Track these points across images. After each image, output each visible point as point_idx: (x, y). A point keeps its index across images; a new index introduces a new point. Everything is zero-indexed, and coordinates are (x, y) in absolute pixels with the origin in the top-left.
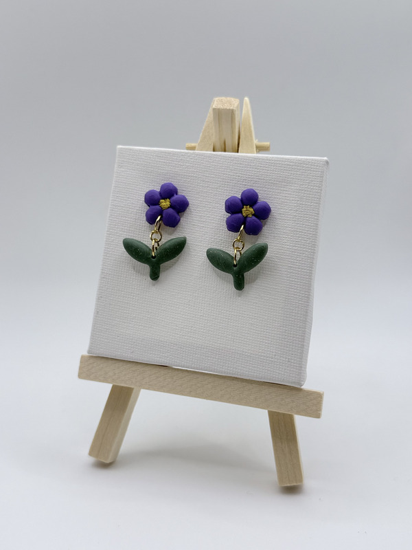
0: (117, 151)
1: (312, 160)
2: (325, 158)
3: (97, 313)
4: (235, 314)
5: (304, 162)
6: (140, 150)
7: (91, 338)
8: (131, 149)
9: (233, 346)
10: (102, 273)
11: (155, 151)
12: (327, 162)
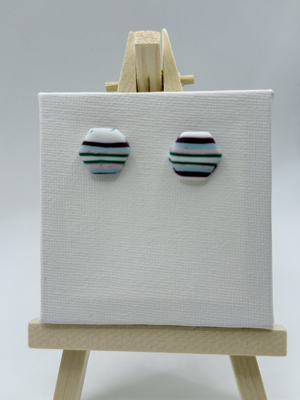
0: (40, 100)
1: (258, 93)
2: (270, 90)
3: (45, 279)
4: (195, 263)
5: (249, 96)
6: (66, 97)
7: (42, 307)
8: (55, 96)
9: (198, 297)
10: (44, 235)
11: (83, 97)
12: (272, 94)
